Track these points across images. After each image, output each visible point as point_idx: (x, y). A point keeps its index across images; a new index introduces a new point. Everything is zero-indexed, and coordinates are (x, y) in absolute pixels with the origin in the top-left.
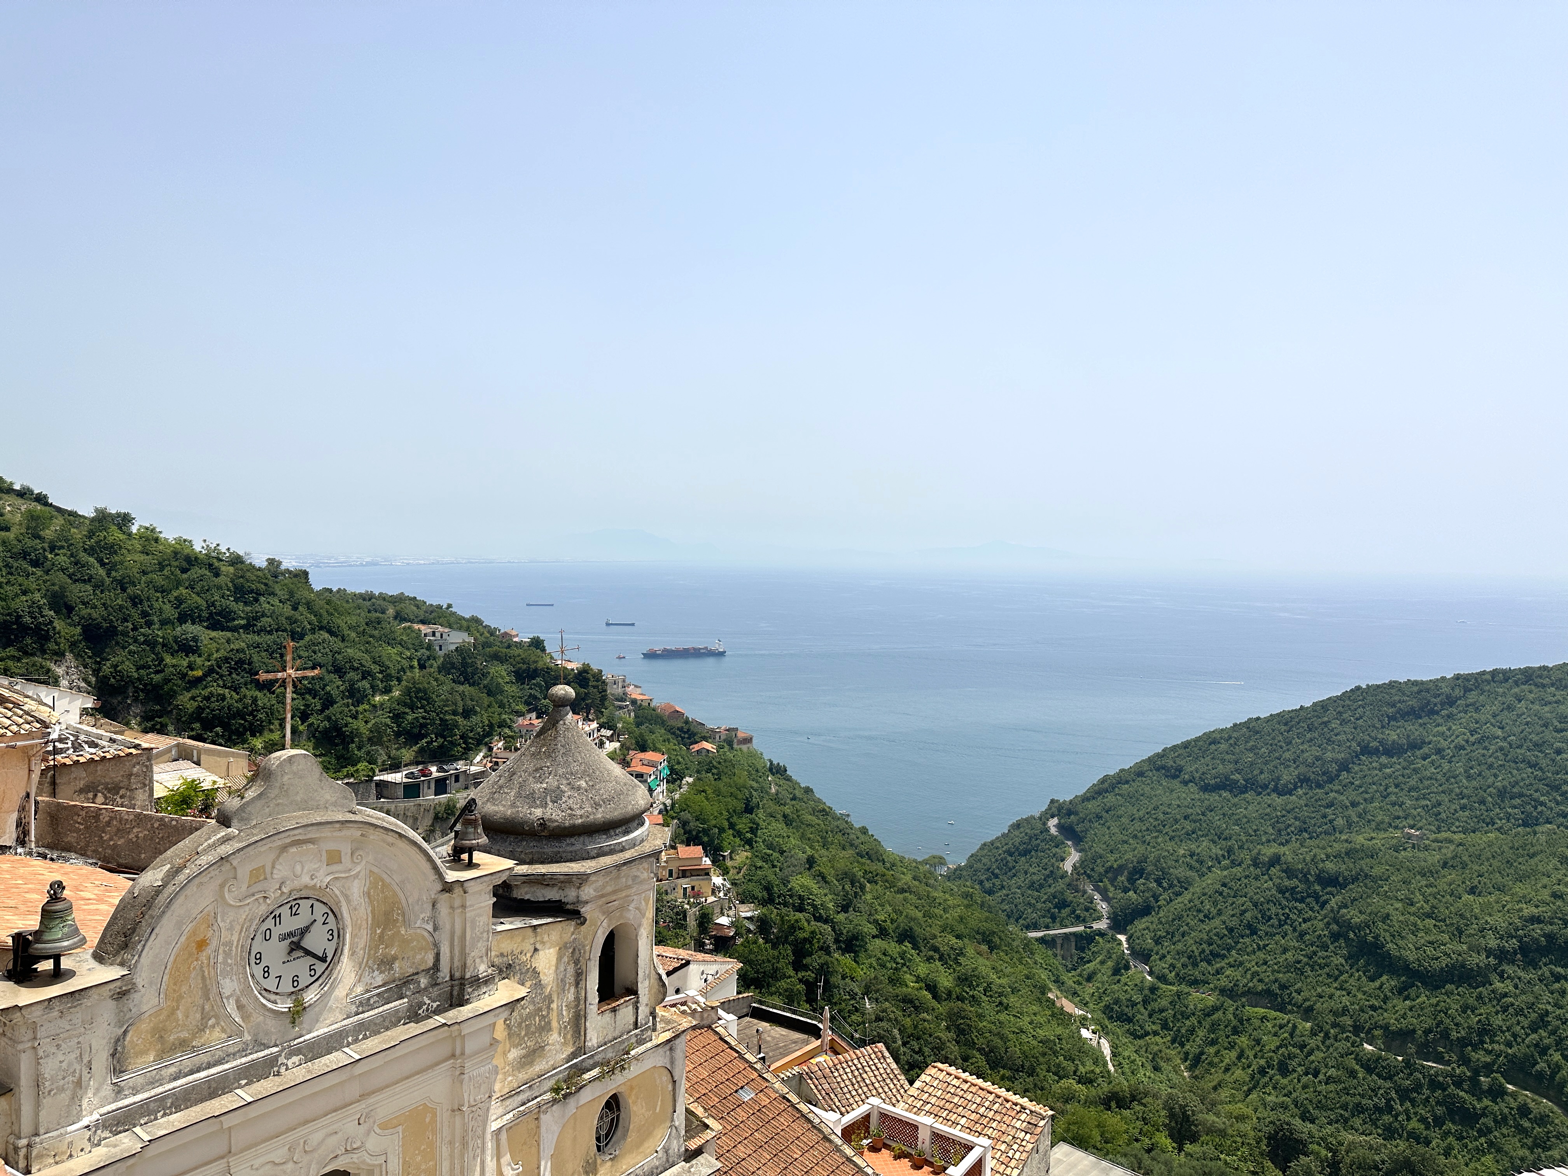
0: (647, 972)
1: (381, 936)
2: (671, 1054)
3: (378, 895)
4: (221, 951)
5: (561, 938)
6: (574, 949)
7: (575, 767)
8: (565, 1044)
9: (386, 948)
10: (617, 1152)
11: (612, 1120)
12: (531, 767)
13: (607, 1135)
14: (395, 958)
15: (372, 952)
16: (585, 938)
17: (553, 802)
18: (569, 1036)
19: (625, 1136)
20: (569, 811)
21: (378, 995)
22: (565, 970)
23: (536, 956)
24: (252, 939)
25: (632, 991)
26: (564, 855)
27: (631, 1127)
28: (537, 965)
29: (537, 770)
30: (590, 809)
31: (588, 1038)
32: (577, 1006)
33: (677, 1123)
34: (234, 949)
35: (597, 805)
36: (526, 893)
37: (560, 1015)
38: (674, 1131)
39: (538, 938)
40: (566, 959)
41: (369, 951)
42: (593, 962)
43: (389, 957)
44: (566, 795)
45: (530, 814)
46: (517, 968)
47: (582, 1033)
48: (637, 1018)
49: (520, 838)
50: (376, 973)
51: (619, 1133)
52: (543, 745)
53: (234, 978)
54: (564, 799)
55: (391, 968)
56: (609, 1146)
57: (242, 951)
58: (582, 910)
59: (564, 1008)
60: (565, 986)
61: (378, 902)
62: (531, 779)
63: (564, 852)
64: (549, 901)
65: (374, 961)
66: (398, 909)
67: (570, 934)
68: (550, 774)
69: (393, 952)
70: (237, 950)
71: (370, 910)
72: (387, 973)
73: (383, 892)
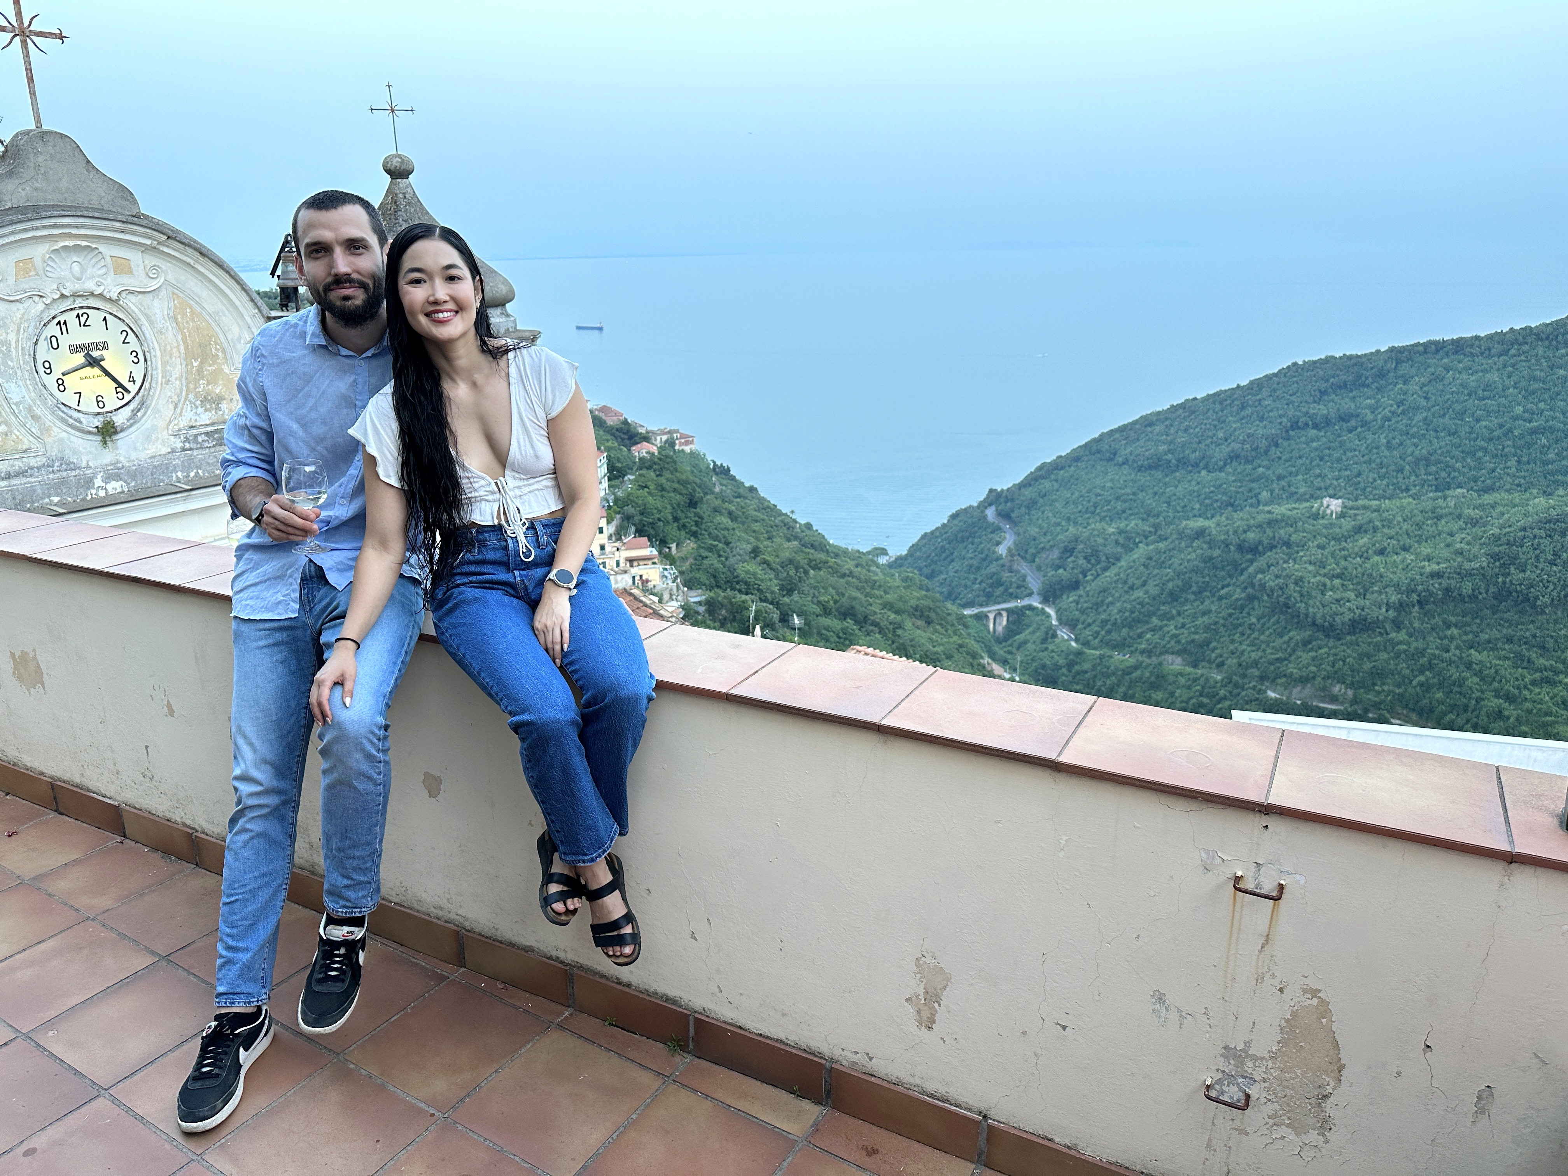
1: (200, 371)
3: (187, 323)
9: (208, 384)
14: (221, 398)
15: (192, 386)
21: (207, 434)
24: (36, 344)
34: (13, 350)
41: (188, 384)
43: (214, 396)
50: (200, 410)
53: (20, 383)
55: (218, 408)
57: (24, 355)
61: (189, 331)
65: (196, 397)
66: (216, 344)
69: (217, 391)
70: (17, 352)
71: (180, 337)
72: (213, 412)
73: (193, 321)
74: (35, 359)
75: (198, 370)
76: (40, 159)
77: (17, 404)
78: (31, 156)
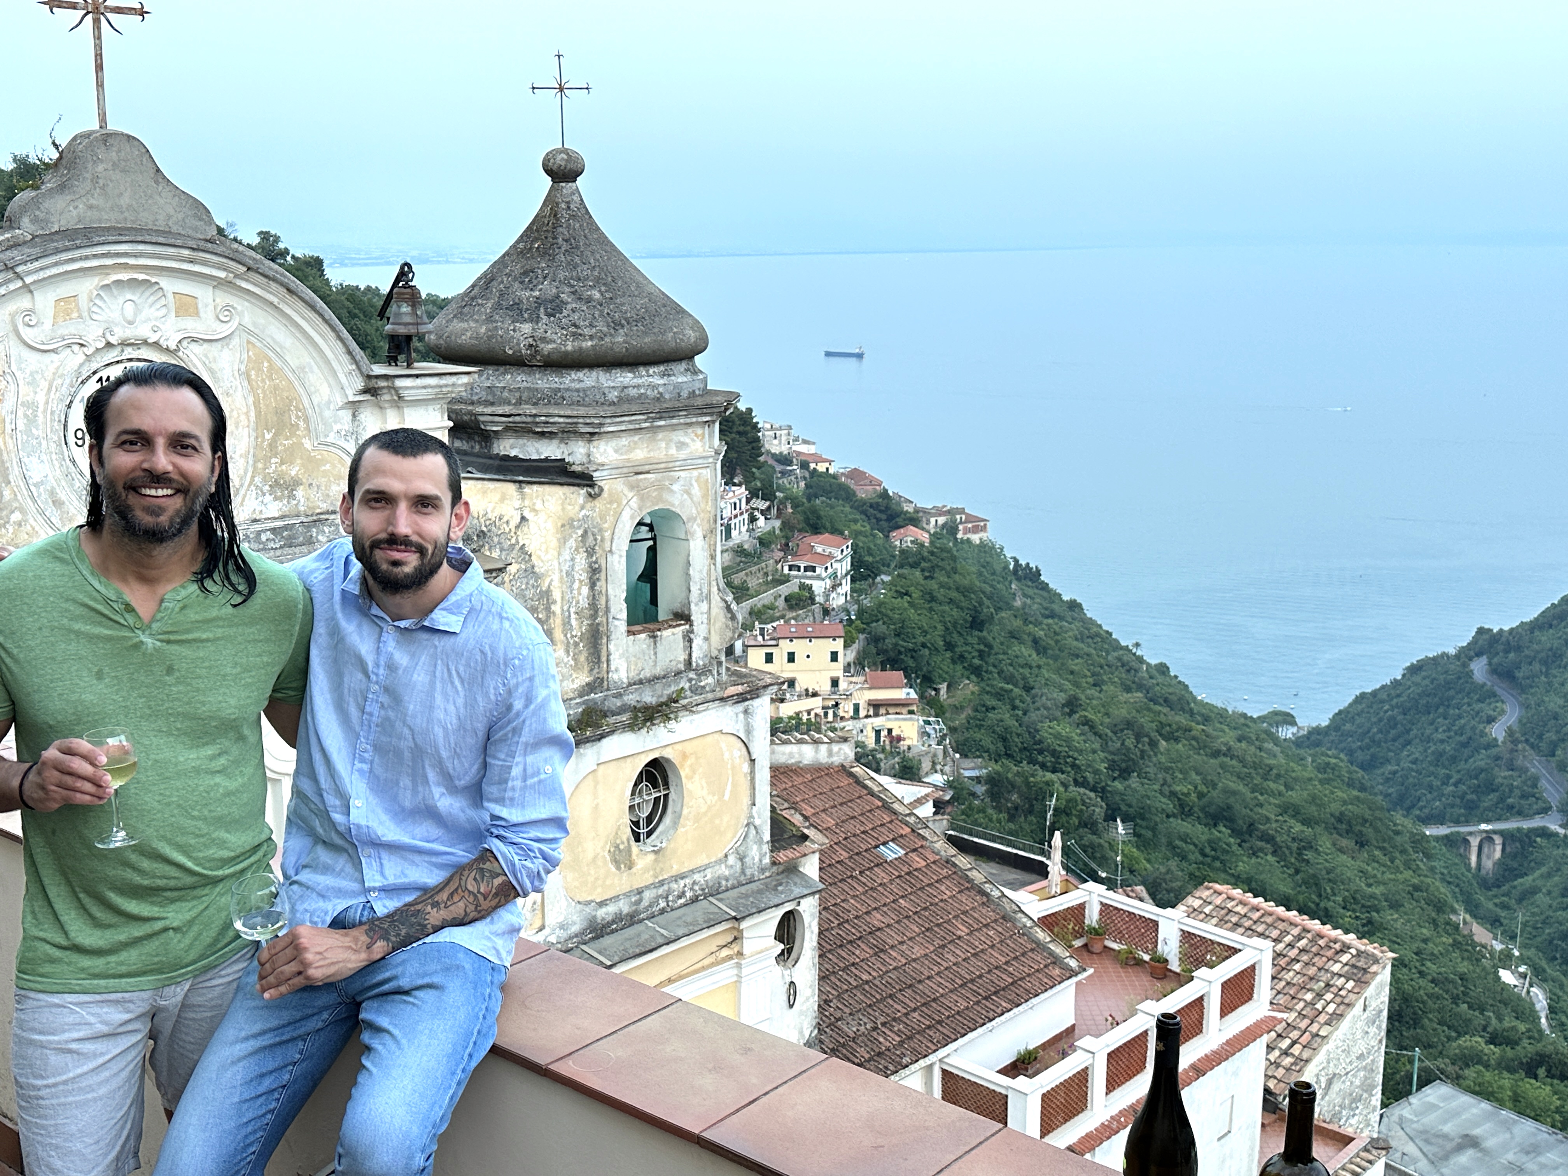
0: (705, 591)
1: (272, 445)
2: (746, 719)
3: (263, 381)
4: (20, 413)
5: (563, 509)
6: (586, 532)
7: (584, 271)
8: (577, 667)
9: (282, 463)
10: (664, 845)
11: (657, 799)
12: (518, 269)
13: (649, 819)
14: (296, 483)
15: (260, 465)
16: (603, 518)
17: (549, 315)
18: (582, 658)
19: (675, 824)
20: (573, 329)
21: (273, 530)
22: (573, 559)
23: (525, 529)
24: (69, 407)
25: (683, 617)
26: (567, 395)
27: (685, 811)
28: (527, 542)
29: (525, 273)
30: (605, 329)
31: (613, 668)
32: (594, 616)
33: (757, 822)
34: (40, 414)
35: (617, 325)
36: (512, 447)
37: (566, 623)
38: (753, 831)
39: (527, 503)
40: (572, 543)
41: (255, 462)
42: (616, 557)
43: (287, 479)
44: (569, 307)
45: (514, 330)
46: (496, 539)
47: (604, 659)
48: (690, 655)
49: (502, 369)
50: (268, 498)
51: (667, 820)
52: (536, 240)
53: (44, 457)
54: (565, 313)
55: (292, 496)
56: (653, 837)
57: (53, 420)
58: (595, 474)
59: (573, 616)
60: (573, 583)
61: (264, 392)
62: (516, 285)
63: (567, 390)
64: (546, 460)
65: (264, 480)
66: (297, 409)
67: (577, 508)
68: (545, 278)
69: (293, 473)
70: (45, 417)
71: (251, 400)
72: (285, 501)
73: (270, 378)
74: (65, 426)
75: (270, 445)
76: (100, 168)
77: (36, 485)
78: (90, 166)
